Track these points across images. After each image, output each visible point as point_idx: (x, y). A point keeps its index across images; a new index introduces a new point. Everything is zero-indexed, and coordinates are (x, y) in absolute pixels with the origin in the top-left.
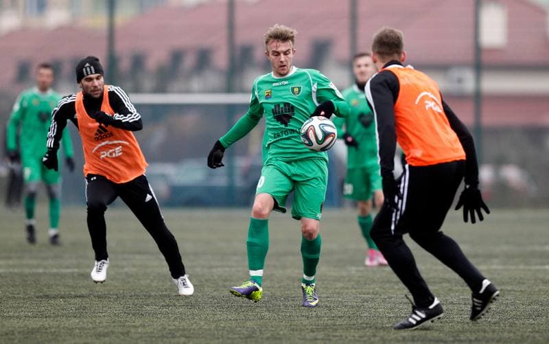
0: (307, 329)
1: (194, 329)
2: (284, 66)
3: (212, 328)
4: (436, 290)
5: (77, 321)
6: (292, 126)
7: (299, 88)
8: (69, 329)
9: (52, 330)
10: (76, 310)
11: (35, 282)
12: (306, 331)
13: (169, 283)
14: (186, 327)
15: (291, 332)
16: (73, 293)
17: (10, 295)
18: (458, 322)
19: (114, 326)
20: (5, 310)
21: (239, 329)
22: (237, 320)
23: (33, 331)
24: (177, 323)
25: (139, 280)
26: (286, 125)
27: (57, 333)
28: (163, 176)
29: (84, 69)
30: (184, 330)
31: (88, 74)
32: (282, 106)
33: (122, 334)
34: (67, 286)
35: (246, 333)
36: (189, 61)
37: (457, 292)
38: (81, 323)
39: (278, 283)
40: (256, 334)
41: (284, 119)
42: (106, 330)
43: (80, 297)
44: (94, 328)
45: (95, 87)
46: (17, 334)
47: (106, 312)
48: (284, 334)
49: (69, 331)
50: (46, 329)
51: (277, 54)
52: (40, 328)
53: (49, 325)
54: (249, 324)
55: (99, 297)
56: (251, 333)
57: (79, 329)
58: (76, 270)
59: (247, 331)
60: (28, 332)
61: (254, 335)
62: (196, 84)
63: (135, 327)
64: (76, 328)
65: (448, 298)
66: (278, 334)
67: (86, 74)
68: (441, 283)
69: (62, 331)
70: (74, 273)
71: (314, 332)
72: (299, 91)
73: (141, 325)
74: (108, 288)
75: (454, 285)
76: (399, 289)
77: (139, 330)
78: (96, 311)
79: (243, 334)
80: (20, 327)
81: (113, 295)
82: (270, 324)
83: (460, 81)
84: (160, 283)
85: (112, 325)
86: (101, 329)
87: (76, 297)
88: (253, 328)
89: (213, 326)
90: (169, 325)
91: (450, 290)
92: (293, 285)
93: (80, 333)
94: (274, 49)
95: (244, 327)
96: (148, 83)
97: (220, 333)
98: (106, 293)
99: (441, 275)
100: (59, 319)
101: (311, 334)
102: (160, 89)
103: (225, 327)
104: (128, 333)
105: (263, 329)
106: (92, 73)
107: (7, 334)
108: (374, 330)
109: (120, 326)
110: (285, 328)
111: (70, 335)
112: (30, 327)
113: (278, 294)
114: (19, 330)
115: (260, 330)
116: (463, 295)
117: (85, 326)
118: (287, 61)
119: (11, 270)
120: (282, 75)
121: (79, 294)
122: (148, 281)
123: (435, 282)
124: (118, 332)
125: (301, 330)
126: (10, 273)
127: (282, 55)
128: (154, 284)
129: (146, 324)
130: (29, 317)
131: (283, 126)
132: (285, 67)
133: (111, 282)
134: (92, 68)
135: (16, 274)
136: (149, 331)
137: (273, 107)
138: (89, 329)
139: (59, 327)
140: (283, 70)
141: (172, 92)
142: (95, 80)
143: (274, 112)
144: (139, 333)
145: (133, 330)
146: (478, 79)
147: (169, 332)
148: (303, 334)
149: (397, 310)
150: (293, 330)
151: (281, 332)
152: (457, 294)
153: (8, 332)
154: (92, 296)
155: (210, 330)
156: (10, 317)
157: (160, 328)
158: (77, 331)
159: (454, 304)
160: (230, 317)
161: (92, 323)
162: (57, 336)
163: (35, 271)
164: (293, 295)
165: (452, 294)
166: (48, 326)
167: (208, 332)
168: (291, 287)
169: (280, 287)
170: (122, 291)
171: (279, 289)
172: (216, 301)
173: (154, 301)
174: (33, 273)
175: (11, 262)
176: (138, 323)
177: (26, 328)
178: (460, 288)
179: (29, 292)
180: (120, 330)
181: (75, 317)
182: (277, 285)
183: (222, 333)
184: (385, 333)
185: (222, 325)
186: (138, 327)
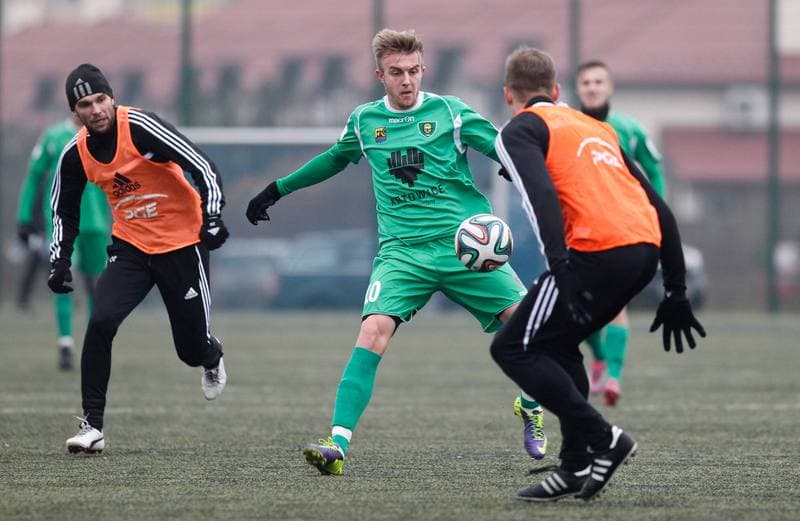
0: (499, 505)
1: (318, 505)
2: (409, 92)
3: (347, 503)
4: (706, 443)
5: (131, 492)
6: (419, 185)
7: (433, 125)
8: (118, 505)
9: (91, 506)
10: (129, 473)
11: (63, 430)
12: (498, 508)
13: (278, 432)
14: (305, 500)
15: (474, 510)
16: (124, 447)
17: (24, 451)
18: (741, 494)
19: (190, 501)
20: (15, 474)
21: (390, 504)
22: (387, 490)
23: (58, 508)
24: (290, 495)
25: (229, 426)
26: (411, 184)
27: (98, 511)
28: (269, 260)
29: (75, 89)
30: (301, 506)
31: (81, 97)
32: (404, 153)
33: (202, 511)
34: (115, 435)
35: (401, 511)
36: (311, 76)
37: (740, 446)
38: (137, 495)
39: (453, 431)
40: (416, 512)
41: (408, 173)
42: (178, 506)
43: (135, 453)
44: (157, 503)
45: (96, 115)
46: (34, 513)
47: (177, 476)
48: (462, 513)
49: (117, 508)
50: (81, 504)
51: (399, 72)
52: (70, 503)
53: (85, 497)
54: (406, 496)
55: (165, 453)
56: (409, 512)
57: (134, 504)
58: (129, 410)
59: (402, 508)
60: (53, 509)
61: (414, 515)
62: (321, 112)
63: (223, 501)
64: (128, 503)
65: (726, 455)
66: (453, 514)
67: (78, 98)
68: (713, 431)
69: (107, 507)
70: (125, 414)
71: (509, 509)
72: (433, 129)
73: (233, 499)
74: (180, 438)
75: (734, 435)
76: (646, 441)
77: (230, 506)
78: (162, 476)
79: (396, 513)
80: (38, 501)
81: (189, 449)
82: (439, 497)
83: (745, 107)
84: (264, 432)
85: (188, 497)
86: (168, 505)
87: (129, 453)
88: (413, 503)
89: (348, 499)
90: (279, 499)
91: (728, 442)
92: (477, 436)
93: (136, 510)
94: (393, 64)
95: (398, 501)
96: (244, 111)
97: (360, 512)
98: (177, 446)
99: (715, 419)
100: (102, 488)
101: (505, 513)
102: (265, 121)
103: (367, 502)
104: (211, 511)
105: (428, 505)
106: (87, 94)
107: (18, 513)
108: (606, 508)
109: (200, 500)
110: (464, 503)
111: (120, 515)
112: (55, 502)
113: (453, 448)
114: (37, 505)
115: (424, 507)
116: (748, 451)
117: (144, 499)
118: (413, 85)
119: (26, 410)
120: (403, 107)
121: (134, 449)
122: (245, 428)
123: (703, 431)
124: (196, 509)
125: (490, 507)
126: (24, 415)
127: (406, 74)
128: (254, 433)
129: (241, 497)
130: (54, 485)
131: (406, 186)
132: (410, 95)
133: (184, 429)
134: (87, 84)
135: (34, 416)
136: (246, 508)
137: (389, 155)
138: (150, 504)
139: (101, 501)
140: (407, 98)
141: (284, 125)
142: (95, 104)
143: (390, 163)
144: (230, 511)
145: (219, 506)
146: (774, 105)
147: (277, 509)
148: (492, 512)
149: (643, 474)
150: (476, 506)
151: (458, 510)
152: (739, 449)
153: (19, 509)
154: (155, 452)
155: (343, 505)
156: (24, 485)
157: (263, 504)
158: (131, 507)
159: (736, 465)
160: (376, 486)
161: (154, 495)
162: (98, 515)
163: (63, 411)
164: (477, 451)
165: (732, 450)
166: (83, 500)
167: (341, 510)
168: (474, 437)
169: (455, 438)
170: (202, 444)
171: (454, 441)
172: (352, 460)
173: (254, 460)
174: (61, 415)
175: (24, 397)
176: (228, 493)
177: (49, 503)
178: (745, 440)
179: (54, 446)
180: (199, 506)
181: (128, 485)
182: (452, 435)
183: (364, 512)
184: (624, 512)
185: (362, 499)
186: (228, 501)
